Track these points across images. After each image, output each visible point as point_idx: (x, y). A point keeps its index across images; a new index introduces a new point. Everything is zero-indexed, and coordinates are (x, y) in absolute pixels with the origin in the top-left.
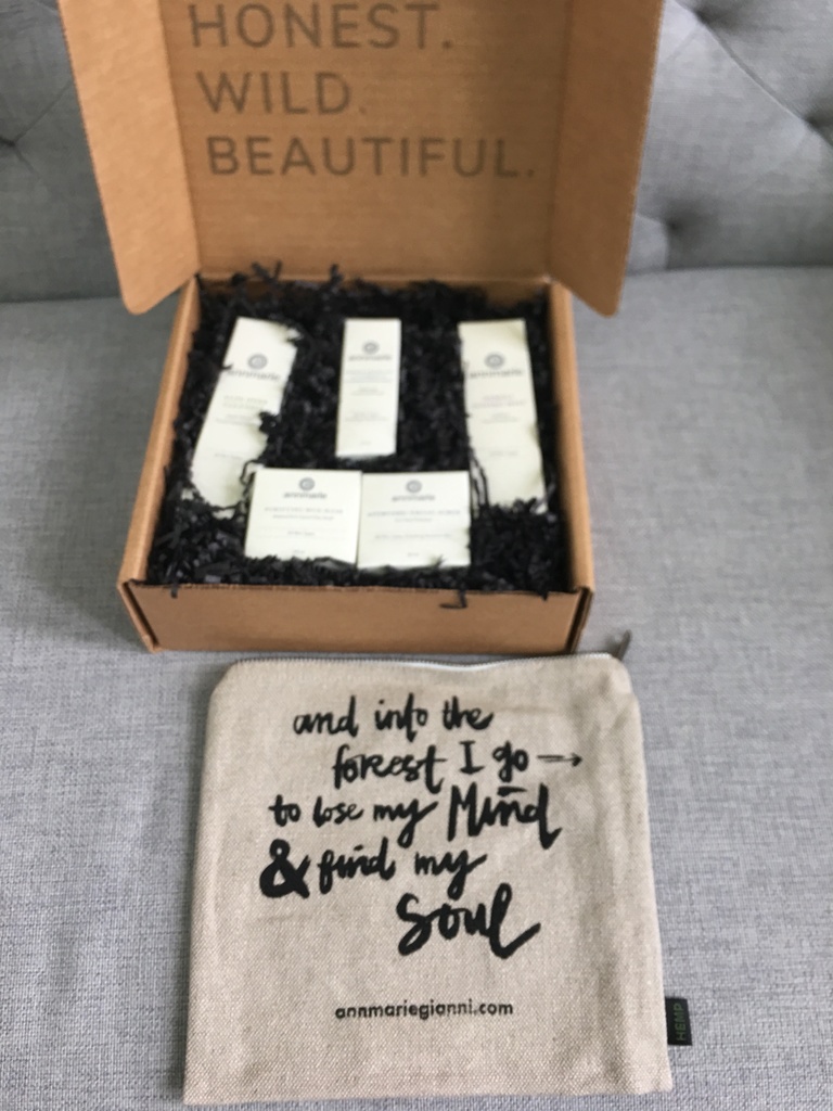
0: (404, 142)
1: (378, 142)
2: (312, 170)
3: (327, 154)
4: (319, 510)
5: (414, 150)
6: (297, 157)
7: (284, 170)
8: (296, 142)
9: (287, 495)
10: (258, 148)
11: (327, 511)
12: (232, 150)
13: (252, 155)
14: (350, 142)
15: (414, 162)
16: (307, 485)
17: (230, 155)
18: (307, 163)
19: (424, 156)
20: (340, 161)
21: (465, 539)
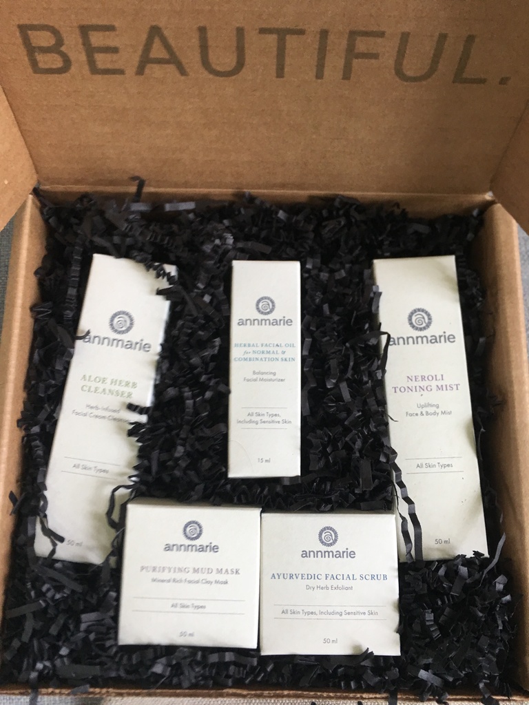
0: (324, 34)
1: (282, 34)
2: (182, 71)
3: (204, 48)
4: (210, 571)
5: (338, 45)
6: (158, 51)
7: (140, 71)
8: (155, 31)
9: (168, 548)
10: (97, 39)
11: (219, 571)
12: (60, 42)
13: (90, 51)
14: (240, 32)
15: (335, 61)
16: (193, 531)
17: (57, 48)
18: (173, 59)
19: (351, 53)
20: (223, 58)
21: (394, 618)
